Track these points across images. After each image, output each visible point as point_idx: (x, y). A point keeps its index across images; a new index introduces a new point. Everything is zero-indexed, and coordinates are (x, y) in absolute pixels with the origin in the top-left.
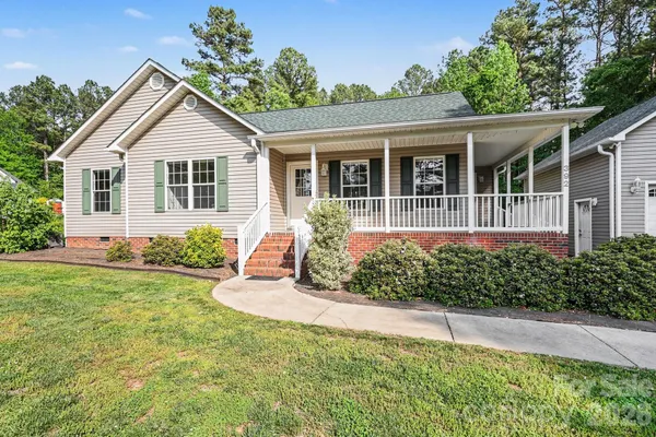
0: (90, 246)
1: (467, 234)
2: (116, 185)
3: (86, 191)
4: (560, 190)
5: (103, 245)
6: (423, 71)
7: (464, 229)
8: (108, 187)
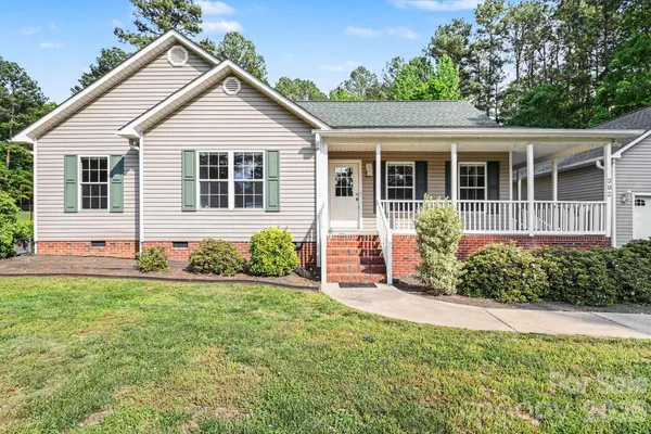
0: (75, 253)
1: (528, 237)
2: (116, 176)
3: (70, 182)
4: (603, 199)
5: (95, 251)
6: (368, 74)
7: (525, 232)
8: (104, 178)
